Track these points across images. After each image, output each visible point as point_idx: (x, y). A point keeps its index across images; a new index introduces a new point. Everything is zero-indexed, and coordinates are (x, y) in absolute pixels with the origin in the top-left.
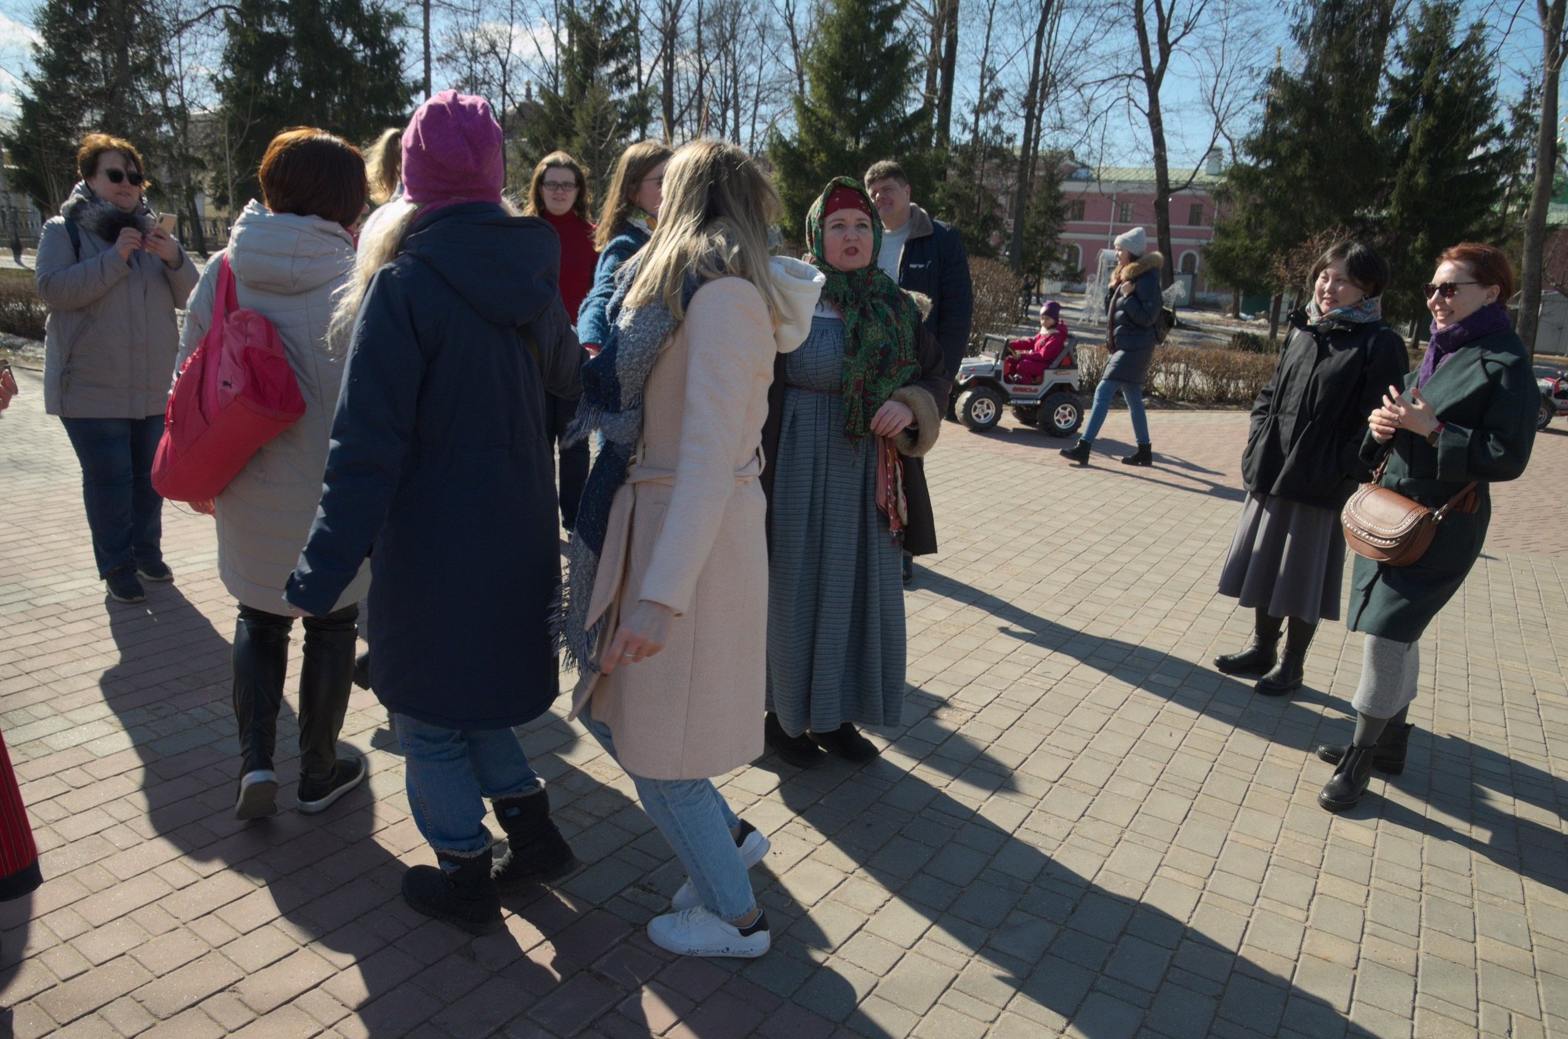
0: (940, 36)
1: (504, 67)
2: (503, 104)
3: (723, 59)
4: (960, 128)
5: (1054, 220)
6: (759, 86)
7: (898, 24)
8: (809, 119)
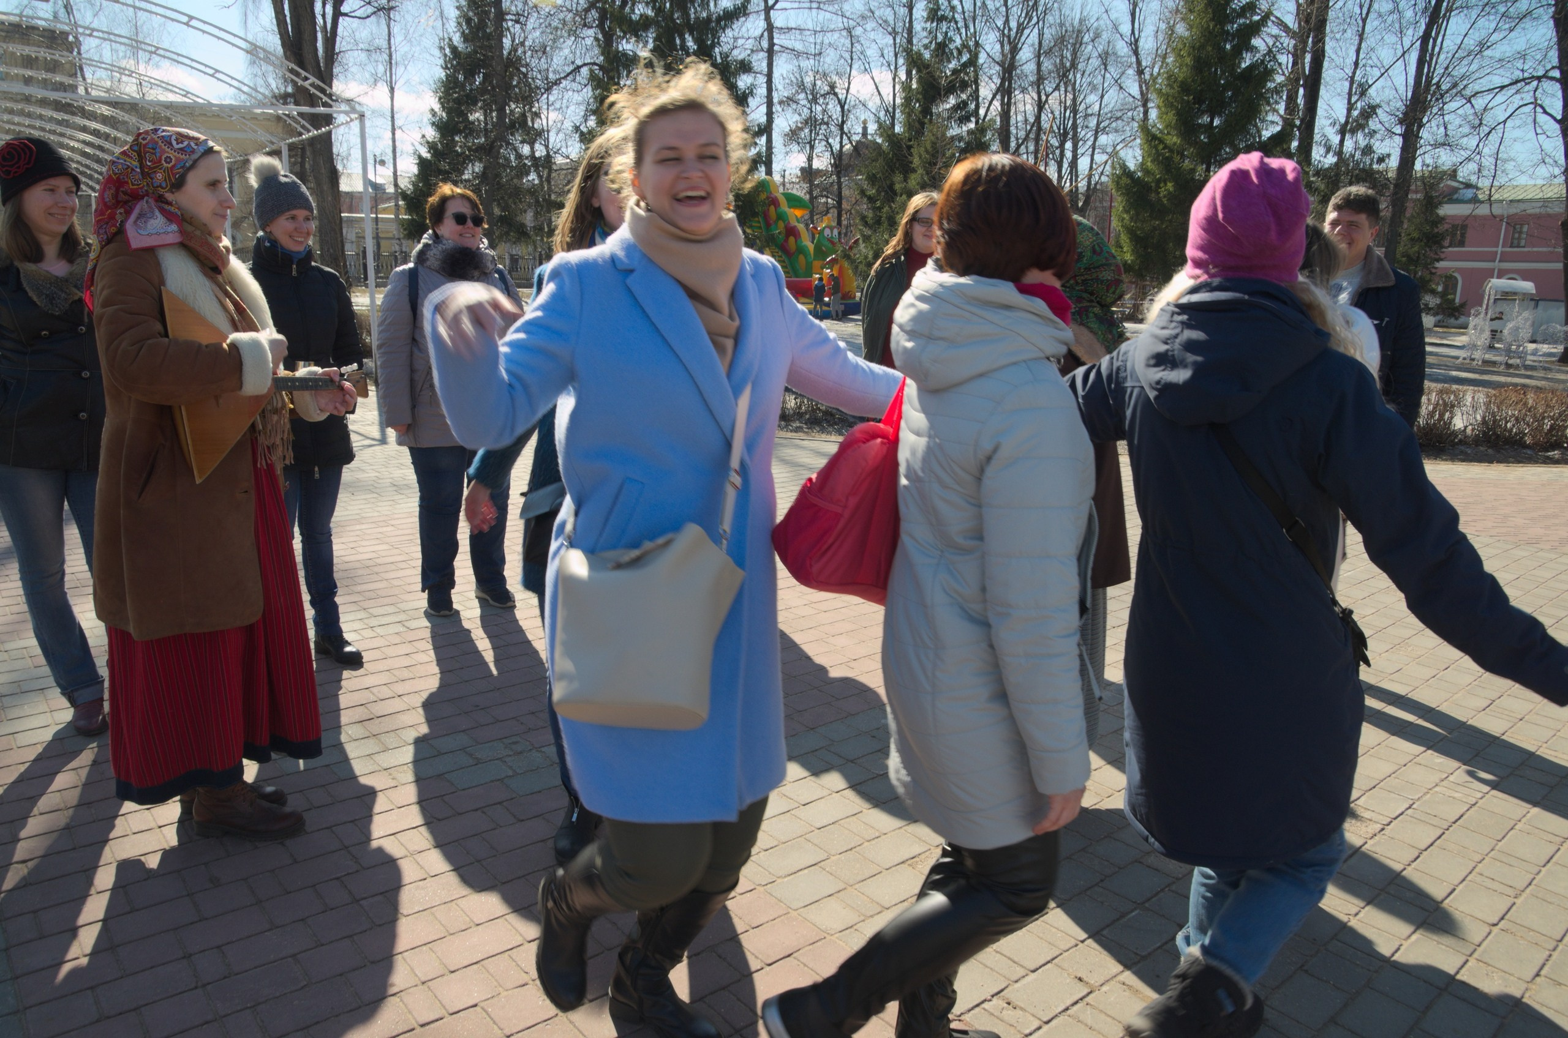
0: (1304, 51)
1: (842, 107)
2: (841, 142)
3: (1062, 89)
4: (1322, 151)
5: (1430, 247)
6: (1099, 115)
7: (1256, 42)
8: (1156, 147)
